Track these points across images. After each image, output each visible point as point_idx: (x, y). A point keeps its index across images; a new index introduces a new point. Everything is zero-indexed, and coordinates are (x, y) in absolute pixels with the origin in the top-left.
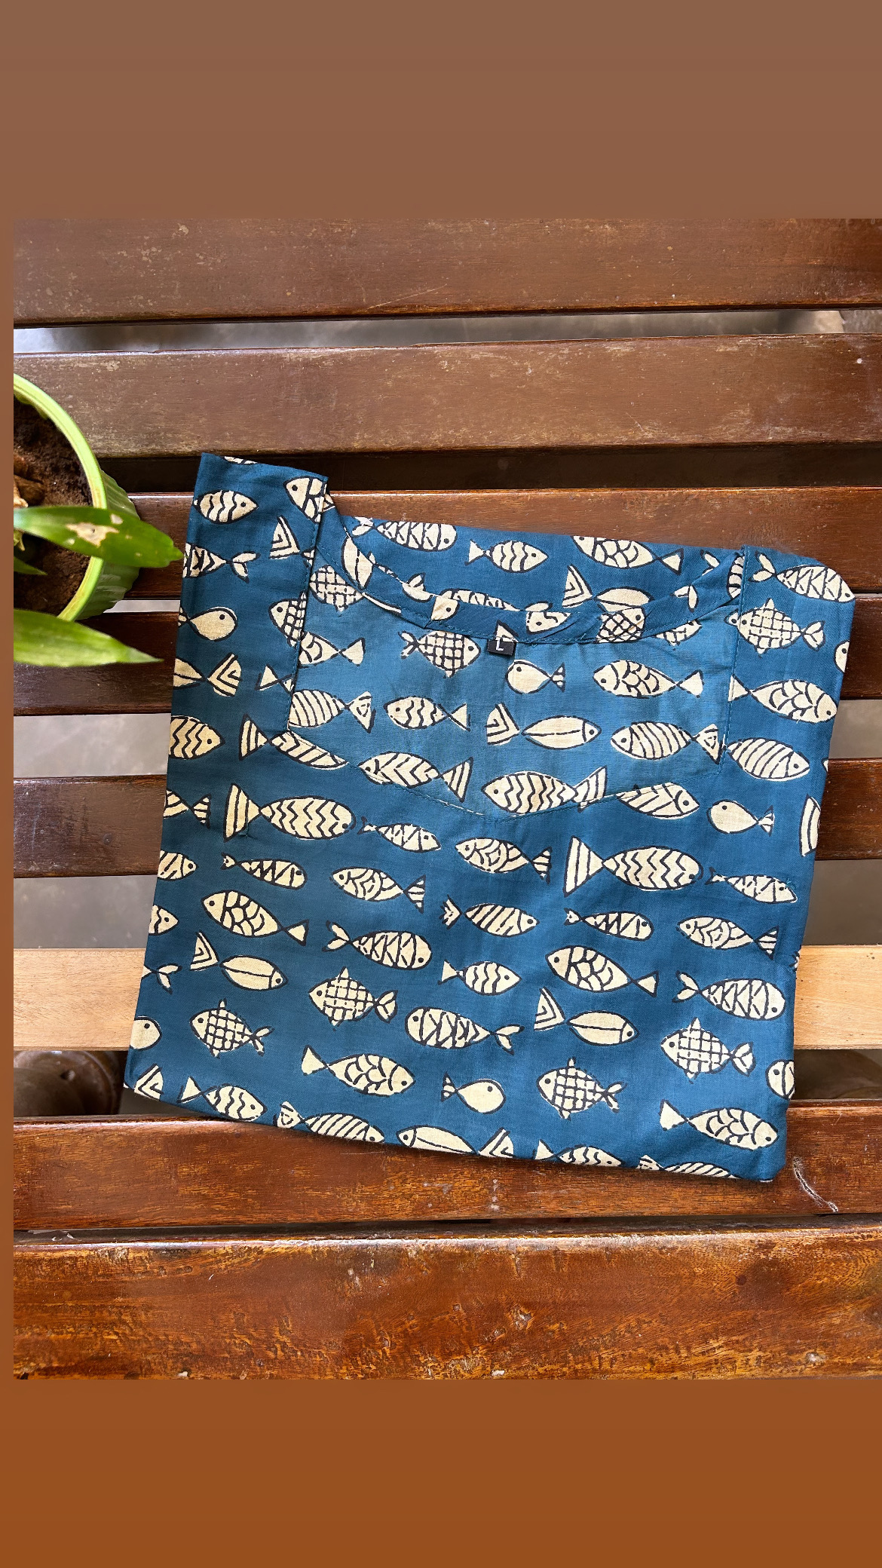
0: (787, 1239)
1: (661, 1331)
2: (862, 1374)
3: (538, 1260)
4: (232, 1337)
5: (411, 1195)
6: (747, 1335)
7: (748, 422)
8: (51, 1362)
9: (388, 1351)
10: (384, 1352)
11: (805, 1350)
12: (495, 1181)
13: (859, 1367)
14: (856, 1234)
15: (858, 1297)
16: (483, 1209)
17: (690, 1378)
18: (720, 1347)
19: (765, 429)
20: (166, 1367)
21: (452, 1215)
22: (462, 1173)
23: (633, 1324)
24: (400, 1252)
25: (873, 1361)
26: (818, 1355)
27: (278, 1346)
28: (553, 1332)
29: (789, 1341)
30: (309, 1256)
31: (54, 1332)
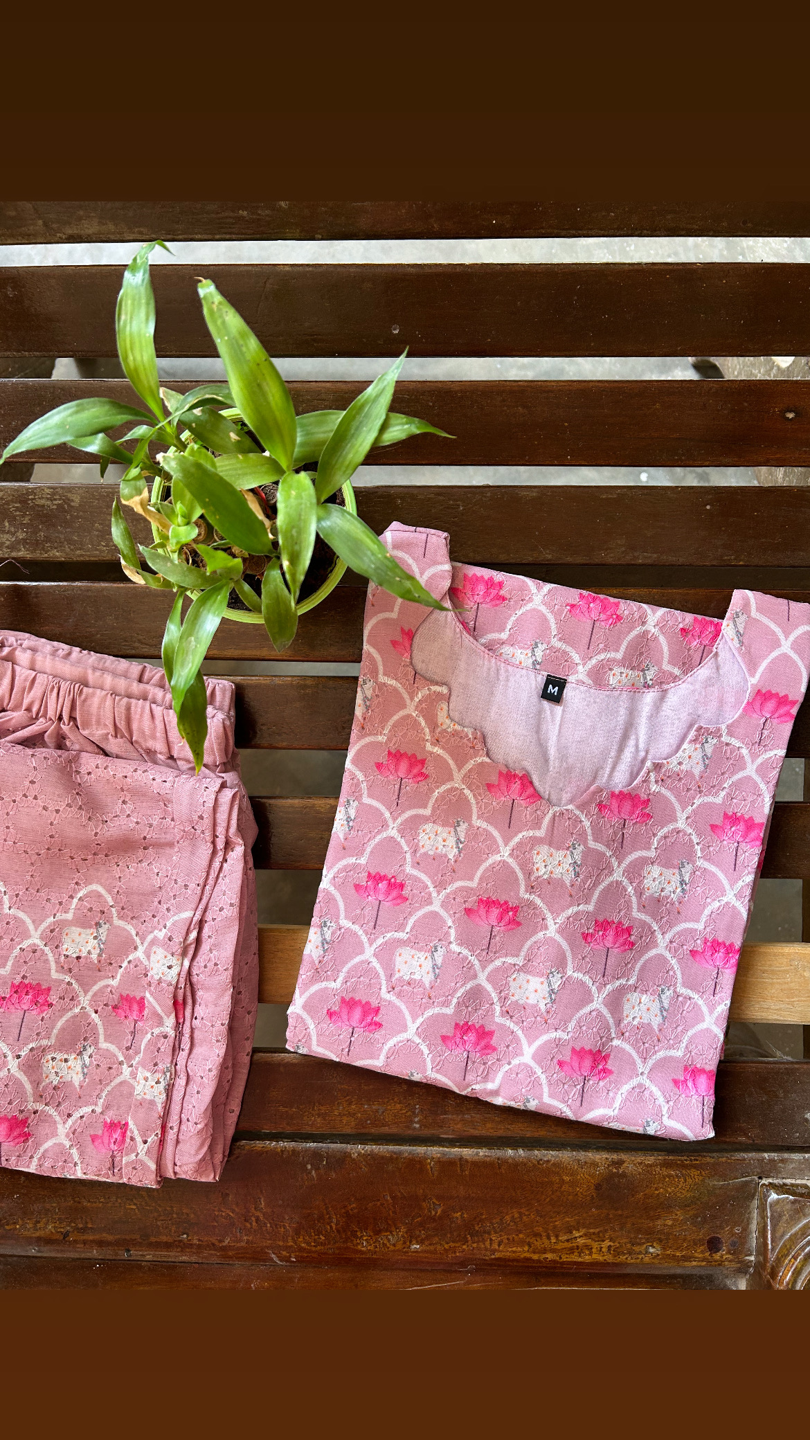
0: (633, 1158)
1: (537, 1222)
2: (686, 1264)
3: (447, 1165)
4: (220, 1210)
5: (354, 1114)
6: (602, 1229)
7: (623, 549)
8: (87, 1223)
9: (334, 1228)
10: (331, 1227)
11: (644, 1243)
12: (417, 1106)
13: (687, 1258)
14: (685, 1158)
15: (685, 1206)
16: (408, 1127)
17: (558, 1258)
18: (580, 1237)
19: (636, 554)
20: (170, 1231)
21: (385, 1130)
22: (393, 1099)
23: (516, 1215)
24: (346, 1155)
25: (696, 1255)
26: (654, 1247)
27: (253, 1219)
28: (457, 1218)
29: (632, 1236)
30: (277, 1153)
31: (89, 1201)
